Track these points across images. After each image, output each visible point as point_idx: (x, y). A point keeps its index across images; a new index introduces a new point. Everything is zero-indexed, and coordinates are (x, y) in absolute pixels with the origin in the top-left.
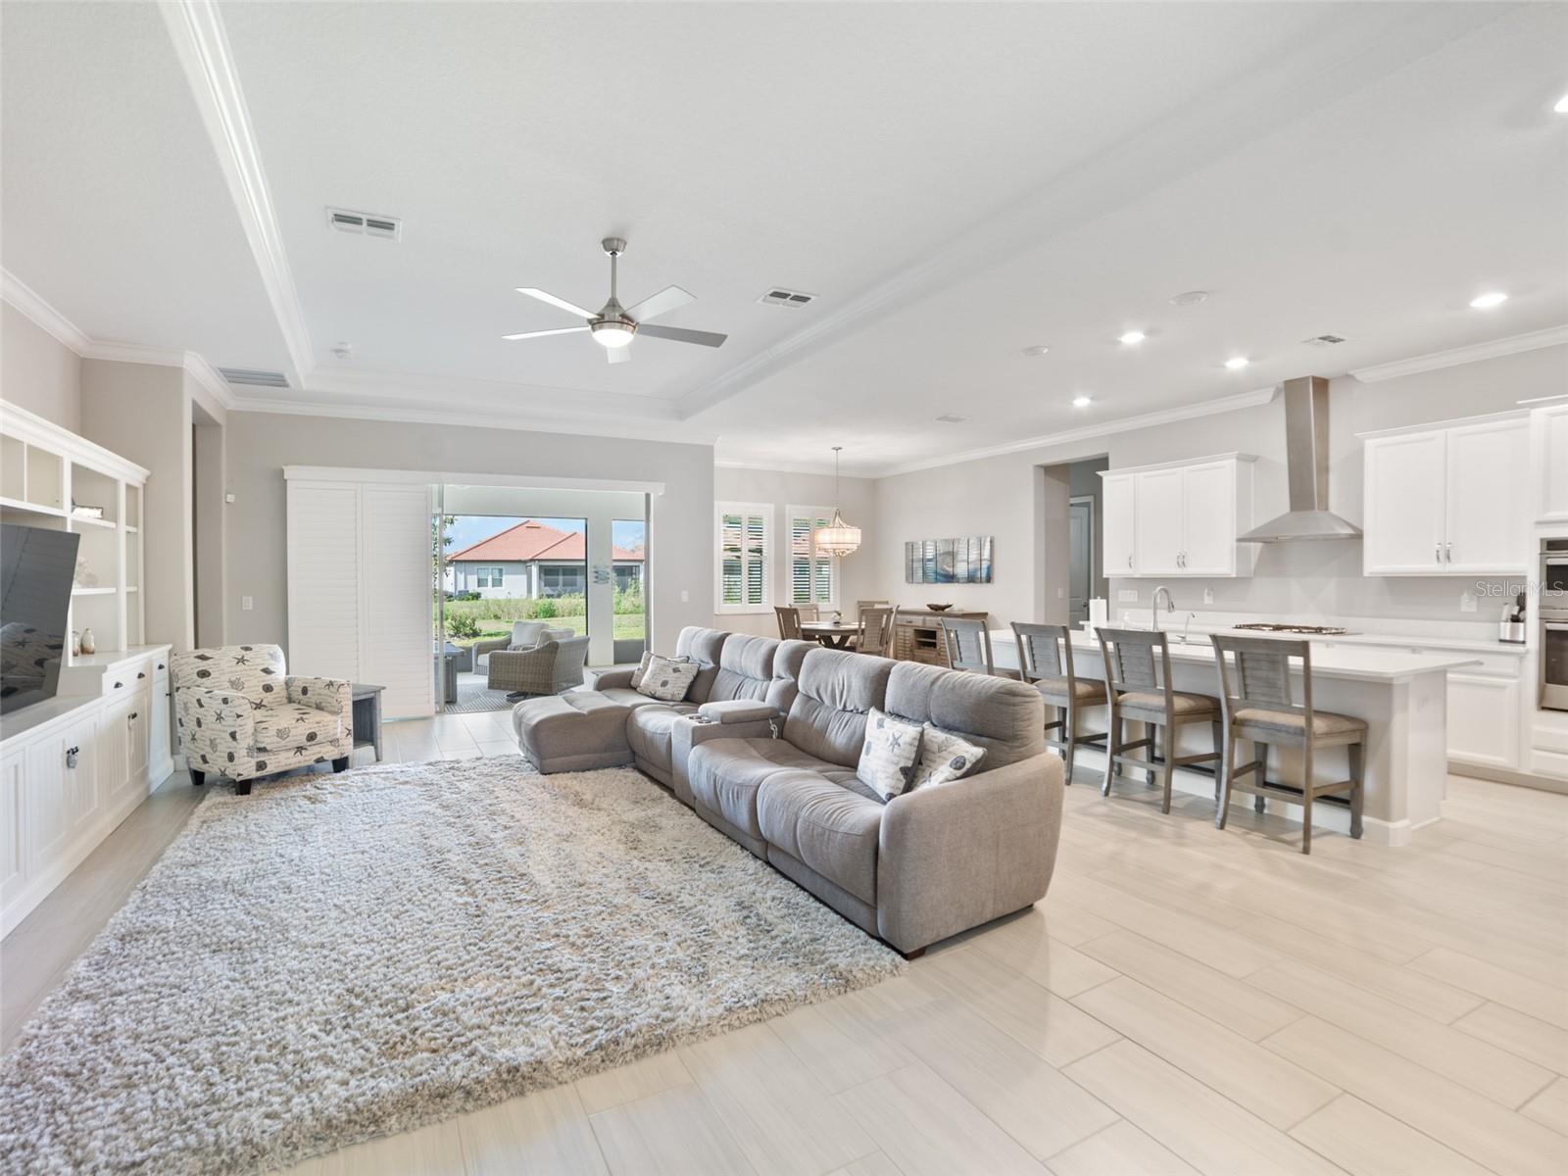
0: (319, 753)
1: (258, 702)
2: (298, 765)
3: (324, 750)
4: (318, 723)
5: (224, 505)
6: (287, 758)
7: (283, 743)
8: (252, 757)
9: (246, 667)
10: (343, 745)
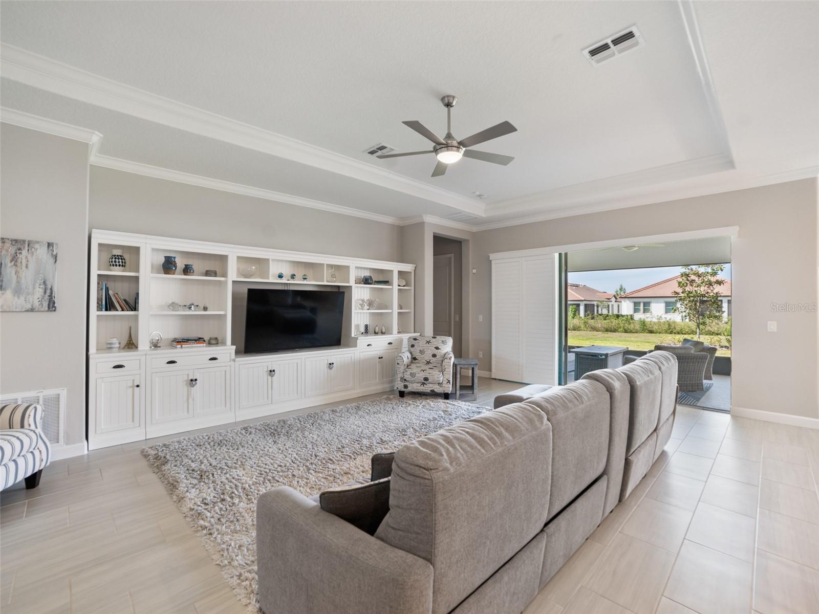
0: (432, 387)
1: (428, 361)
2: (422, 391)
3: (434, 387)
4: (429, 373)
5: (471, 274)
6: (417, 386)
7: (413, 379)
8: (402, 382)
9: (429, 345)
10: (444, 387)
